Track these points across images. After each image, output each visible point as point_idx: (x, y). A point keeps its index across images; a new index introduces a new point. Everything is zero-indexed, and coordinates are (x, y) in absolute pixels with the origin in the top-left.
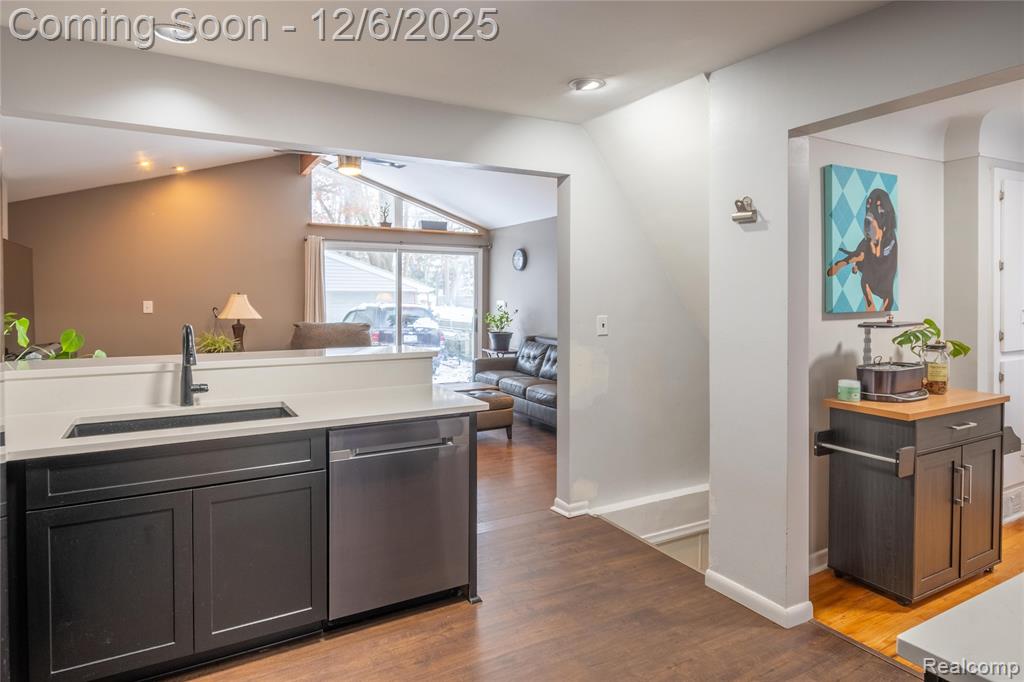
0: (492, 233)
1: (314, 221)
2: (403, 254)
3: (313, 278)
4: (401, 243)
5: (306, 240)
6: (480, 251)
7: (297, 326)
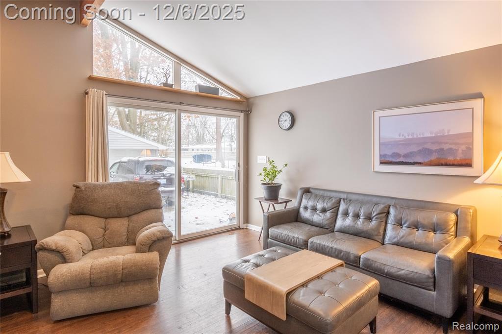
0: (251, 100)
1: (95, 74)
2: (183, 115)
3: (95, 134)
4: (180, 104)
5: (87, 93)
6: (242, 115)
7: (77, 187)
